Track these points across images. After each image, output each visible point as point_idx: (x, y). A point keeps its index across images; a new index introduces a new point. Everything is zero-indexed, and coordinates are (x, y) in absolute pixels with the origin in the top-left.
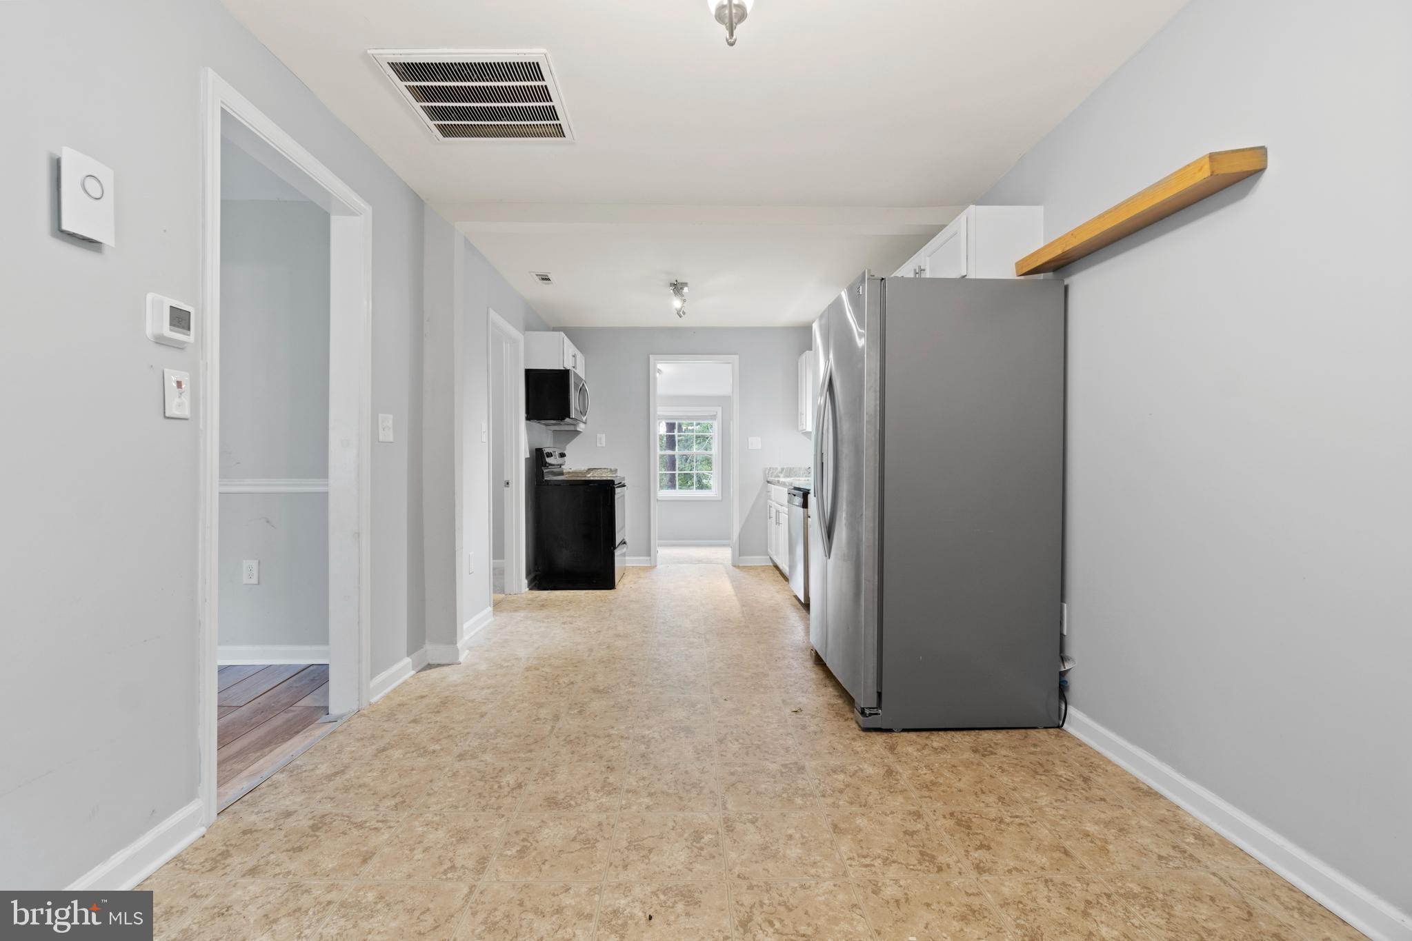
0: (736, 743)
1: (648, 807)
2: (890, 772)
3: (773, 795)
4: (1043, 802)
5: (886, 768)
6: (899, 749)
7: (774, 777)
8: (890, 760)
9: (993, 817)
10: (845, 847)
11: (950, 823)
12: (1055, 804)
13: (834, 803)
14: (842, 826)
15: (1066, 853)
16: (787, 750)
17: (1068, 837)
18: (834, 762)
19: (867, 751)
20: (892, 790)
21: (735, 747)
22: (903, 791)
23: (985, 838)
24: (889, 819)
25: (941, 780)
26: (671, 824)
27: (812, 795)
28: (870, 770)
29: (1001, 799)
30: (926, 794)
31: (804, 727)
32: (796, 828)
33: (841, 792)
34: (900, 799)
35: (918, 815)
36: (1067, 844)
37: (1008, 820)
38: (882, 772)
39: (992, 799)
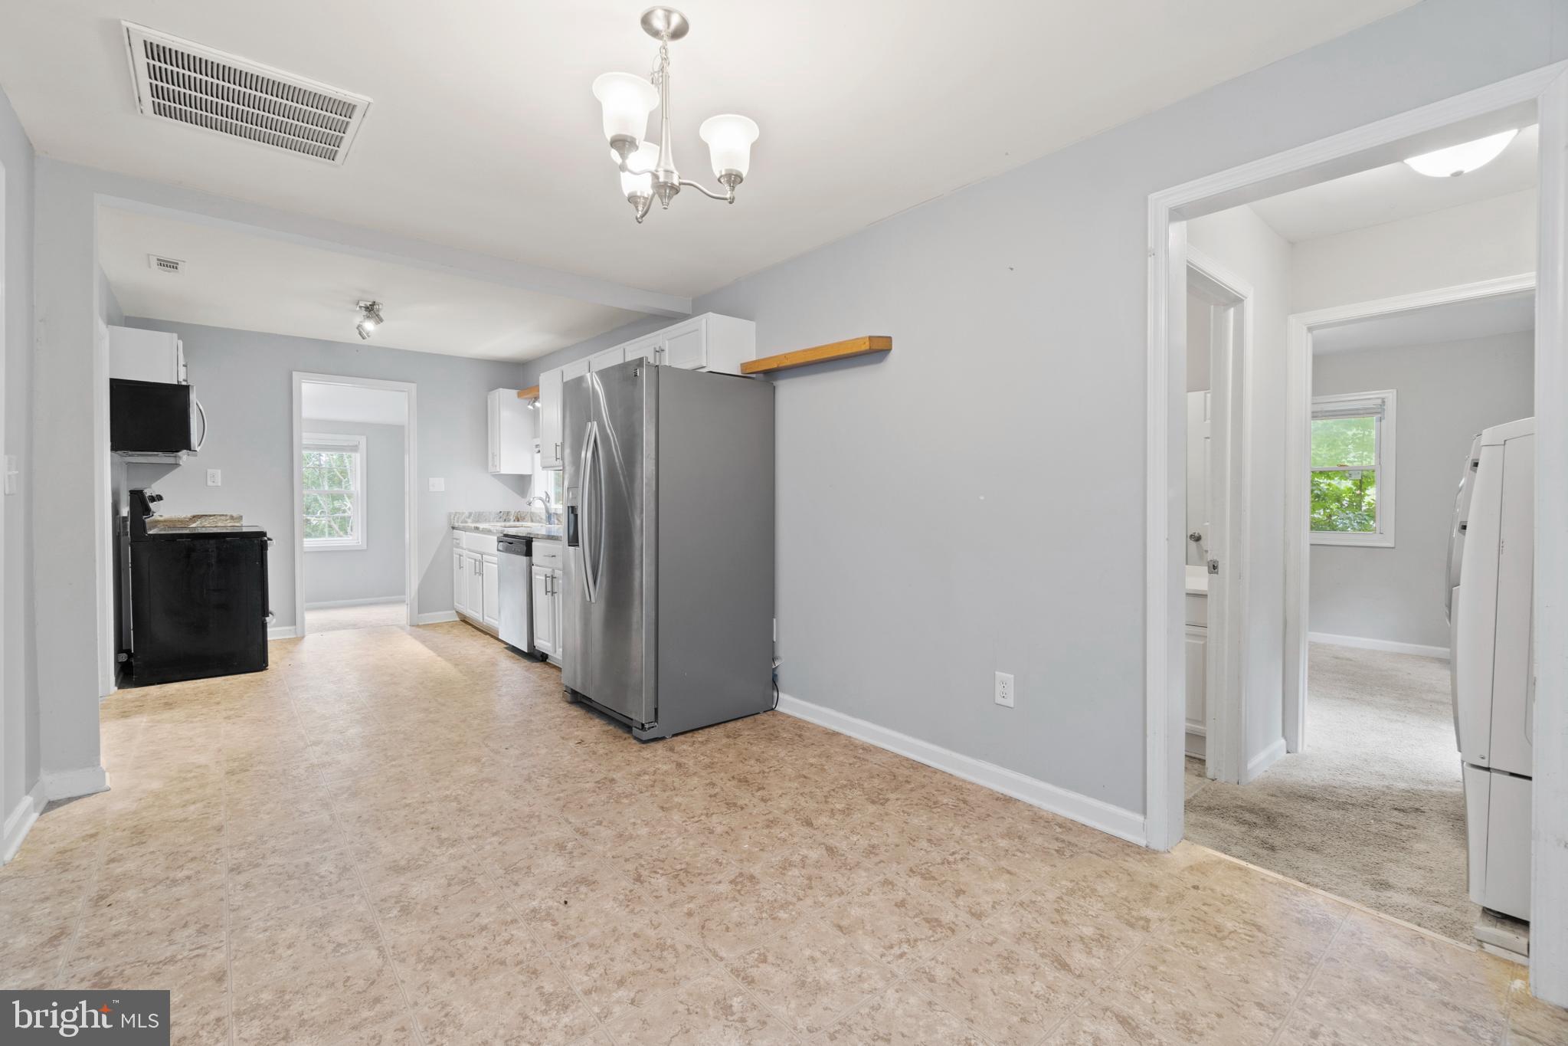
0: (544, 778)
1: (500, 843)
2: (679, 765)
3: (602, 803)
4: (782, 754)
5: (675, 763)
6: (677, 749)
7: (594, 791)
8: (675, 757)
9: (757, 771)
10: (677, 817)
11: (734, 783)
12: (789, 754)
13: (652, 794)
14: (665, 806)
15: (805, 777)
16: (591, 771)
17: (803, 769)
18: (635, 769)
19: (655, 756)
20: (687, 775)
21: (545, 781)
22: (695, 774)
23: (760, 784)
24: (695, 792)
25: (716, 760)
26: (532, 847)
27: (632, 794)
28: (665, 768)
29: (757, 760)
30: (711, 770)
31: (594, 753)
32: (634, 817)
33: (653, 786)
34: (696, 779)
35: (713, 784)
36: (804, 773)
37: (767, 770)
38: (674, 766)
39: (752, 762)
